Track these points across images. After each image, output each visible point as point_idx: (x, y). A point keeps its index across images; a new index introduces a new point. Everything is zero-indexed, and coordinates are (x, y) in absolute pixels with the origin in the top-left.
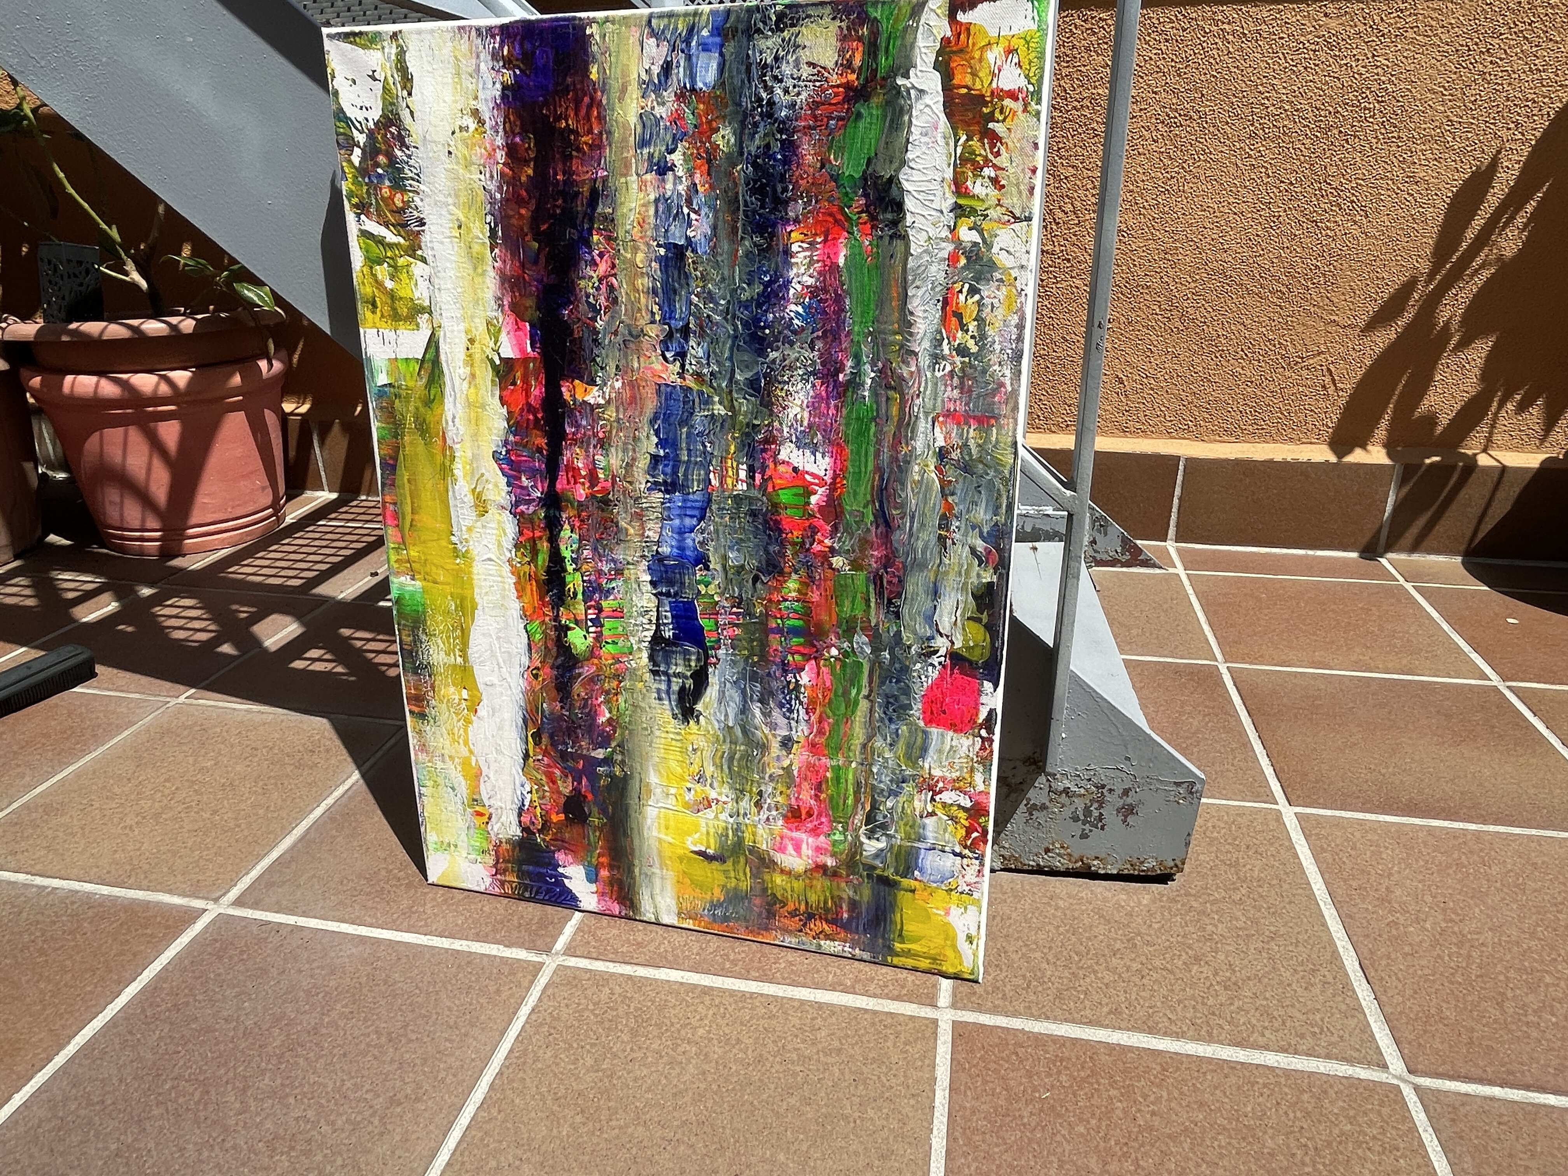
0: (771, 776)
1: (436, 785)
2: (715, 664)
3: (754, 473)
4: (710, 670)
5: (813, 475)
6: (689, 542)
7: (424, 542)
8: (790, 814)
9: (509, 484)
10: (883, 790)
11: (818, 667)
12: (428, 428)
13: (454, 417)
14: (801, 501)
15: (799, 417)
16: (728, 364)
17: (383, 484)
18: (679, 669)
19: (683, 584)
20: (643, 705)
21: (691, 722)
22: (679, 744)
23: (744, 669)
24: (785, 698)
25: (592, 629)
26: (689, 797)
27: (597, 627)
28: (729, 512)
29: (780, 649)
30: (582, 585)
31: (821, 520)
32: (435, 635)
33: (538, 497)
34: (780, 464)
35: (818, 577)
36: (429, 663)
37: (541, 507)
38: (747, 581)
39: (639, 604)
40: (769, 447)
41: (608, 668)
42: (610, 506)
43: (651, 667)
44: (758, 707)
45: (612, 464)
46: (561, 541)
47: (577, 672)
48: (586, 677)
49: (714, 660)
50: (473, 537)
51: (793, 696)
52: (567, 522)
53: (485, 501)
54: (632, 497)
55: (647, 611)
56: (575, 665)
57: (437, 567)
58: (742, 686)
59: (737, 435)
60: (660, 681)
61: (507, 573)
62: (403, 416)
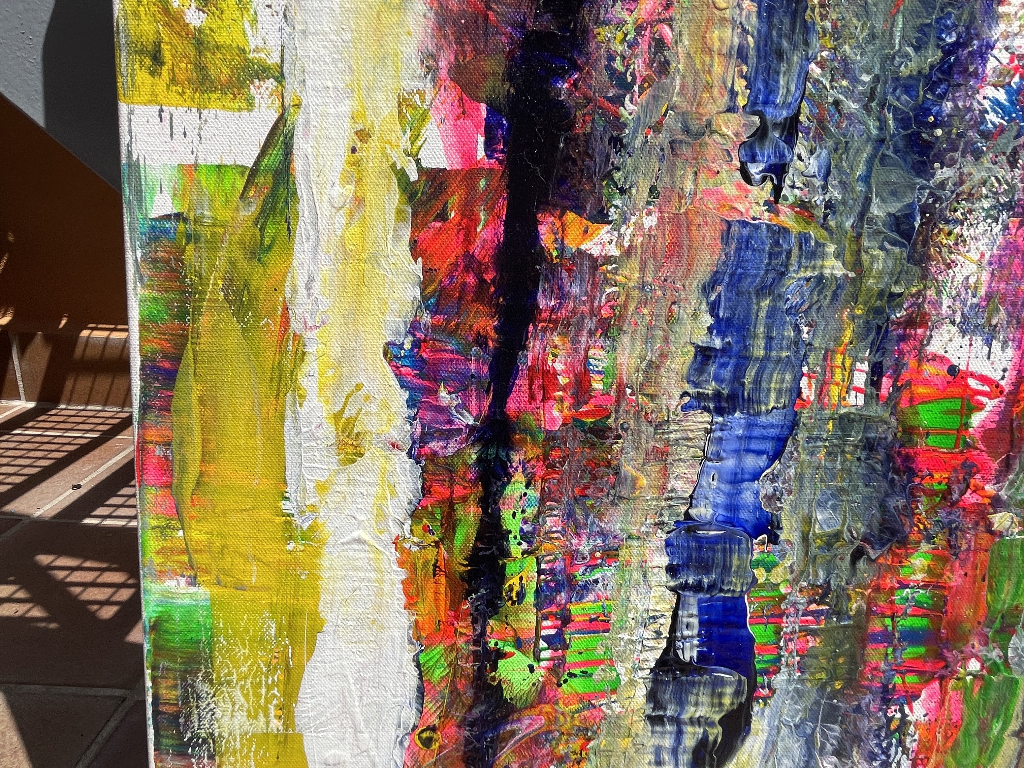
2: (765, 699)
3: (881, 376)
4: (756, 708)
5: (984, 379)
6: (748, 497)
7: (224, 513)
9: (411, 403)
11: (943, 690)
12: (254, 298)
13: (311, 279)
14: (954, 422)
15: (972, 280)
16: (860, 187)
17: (144, 408)
18: (702, 712)
19: (726, 569)
23: (817, 703)
24: (879, 745)
25: (546, 654)
27: (556, 650)
28: (827, 444)
29: (883, 666)
30: (535, 579)
31: (984, 453)
32: (229, 683)
33: (467, 426)
34: (928, 361)
35: (964, 547)
36: (212, 734)
37: (473, 444)
38: (842, 559)
39: (640, 606)
40: (913, 332)
41: (569, 719)
42: (608, 438)
43: (649, 712)
44: (830, 763)
45: (621, 365)
46: (504, 504)
47: (508, 728)
48: (524, 737)
49: (765, 692)
50: (328, 500)
51: (894, 741)
52: (520, 469)
53: (358, 434)
54: (651, 422)
55: (654, 618)
56: (507, 716)
57: (246, 558)
58: (809, 731)
59: (858, 312)
60: (663, 733)
61: (390, 564)
62: (200, 277)
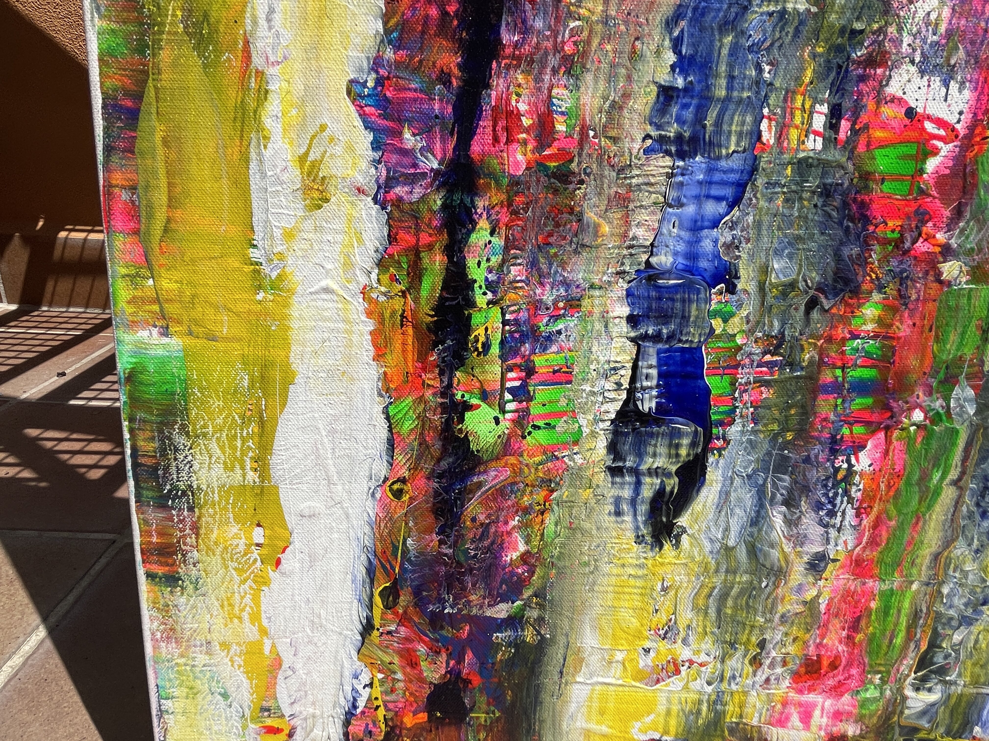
0: (783, 616)
1: (193, 692)
2: (719, 450)
3: (839, 118)
4: (711, 459)
5: (940, 123)
6: (707, 245)
7: (193, 261)
8: (803, 670)
9: (376, 146)
10: (951, 619)
11: (888, 441)
14: (909, 168)
15: (933, 16)
17: (108, 149)
18: (660, 462)
19: (685, 318)
20: (586, 525)
21: (667, 546)
22: (640, 583)
23: (769, 454)
24: (826, 495)
25: (511, 406)
26: (644, 662)
27: (521, 402)
28: (785, 190)
29: (832, 417)
30: (500, 330)
31: (937, 200)
32: (205, 435)
33: (432, 170)
34: (886, 103)
35: (914, 297)
36: (191, 486)
37: (438, 189)
38: (796, 309)
39: (601, 358)
40: (872, 72)
41: (533, 470)
42: (571, 183)
43: (609, 463)
44: (780, 512)
45: (584, 104)
46: (469, 252)
47: (475, 479)
48: (490, 488)
49: (719, 443)
50: (295, 248)
51: (840, 491)
52: (485, 214)
53: (324, 178)
54: (613, 166)
55: (615, 369)
56: (474, 468)
57: (216, 307)
58: (761, 482)
59: (820, 50)
60: (623, 484)
61: (358, 314)
62: (159, 8)
